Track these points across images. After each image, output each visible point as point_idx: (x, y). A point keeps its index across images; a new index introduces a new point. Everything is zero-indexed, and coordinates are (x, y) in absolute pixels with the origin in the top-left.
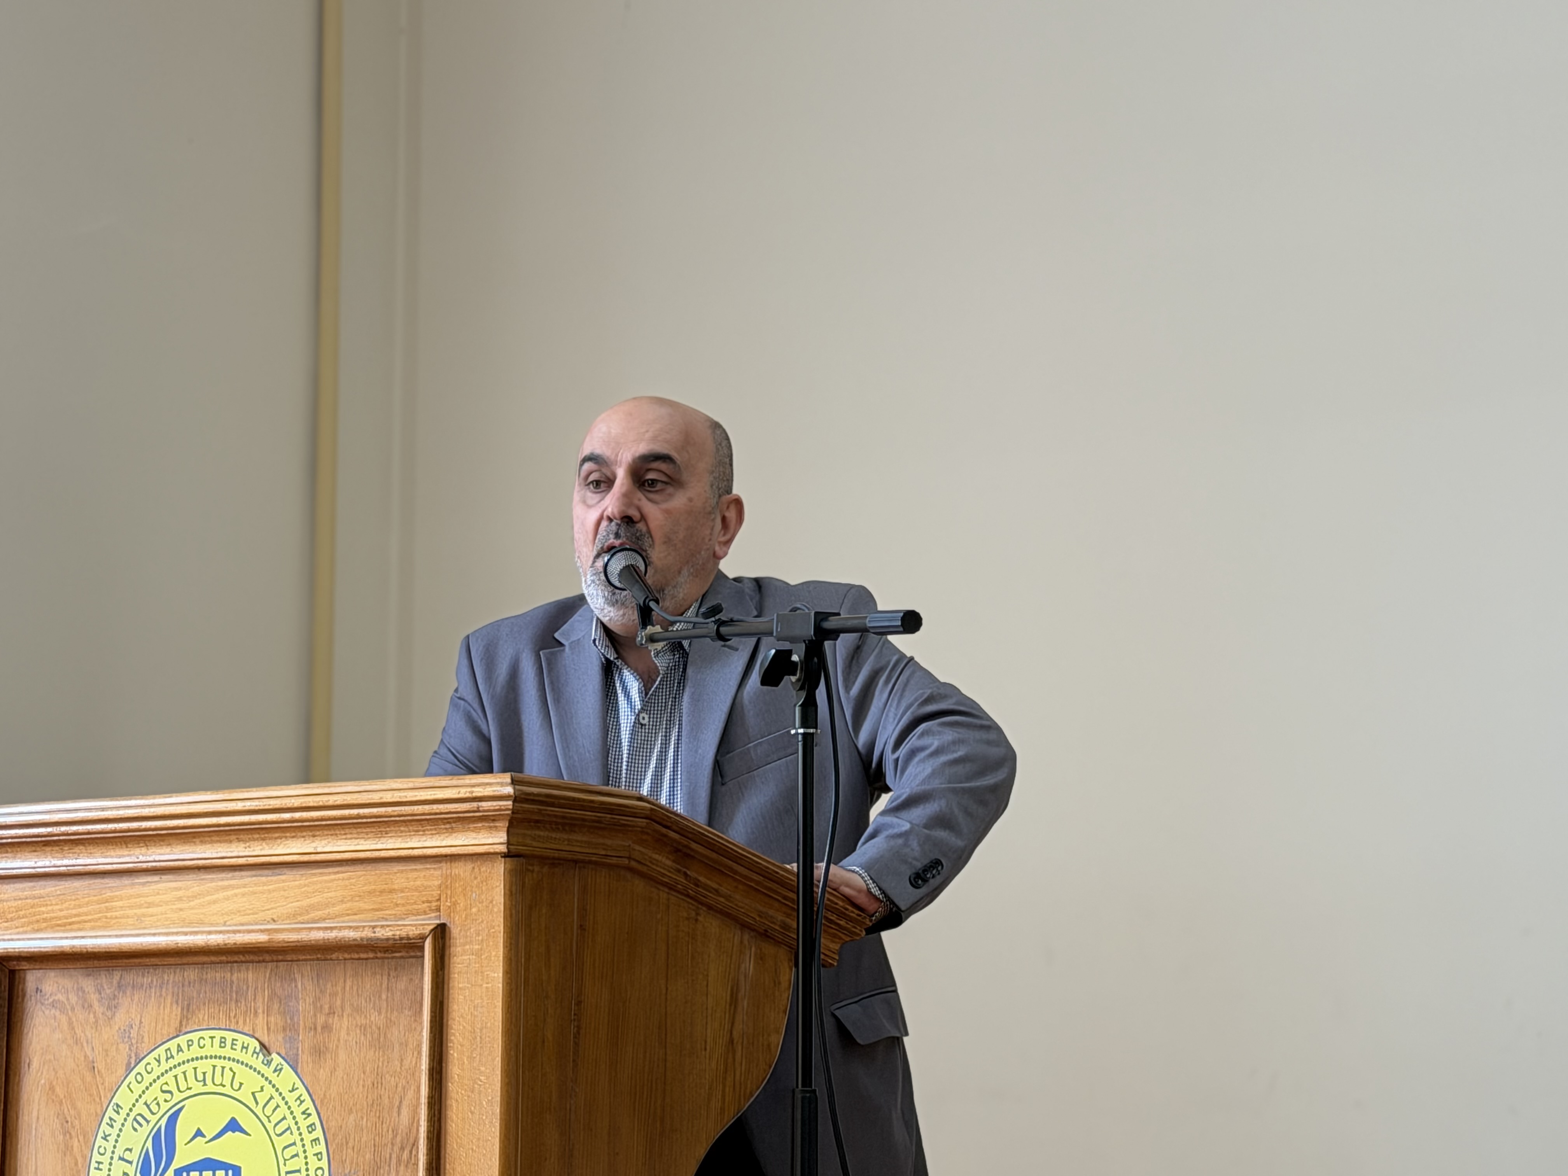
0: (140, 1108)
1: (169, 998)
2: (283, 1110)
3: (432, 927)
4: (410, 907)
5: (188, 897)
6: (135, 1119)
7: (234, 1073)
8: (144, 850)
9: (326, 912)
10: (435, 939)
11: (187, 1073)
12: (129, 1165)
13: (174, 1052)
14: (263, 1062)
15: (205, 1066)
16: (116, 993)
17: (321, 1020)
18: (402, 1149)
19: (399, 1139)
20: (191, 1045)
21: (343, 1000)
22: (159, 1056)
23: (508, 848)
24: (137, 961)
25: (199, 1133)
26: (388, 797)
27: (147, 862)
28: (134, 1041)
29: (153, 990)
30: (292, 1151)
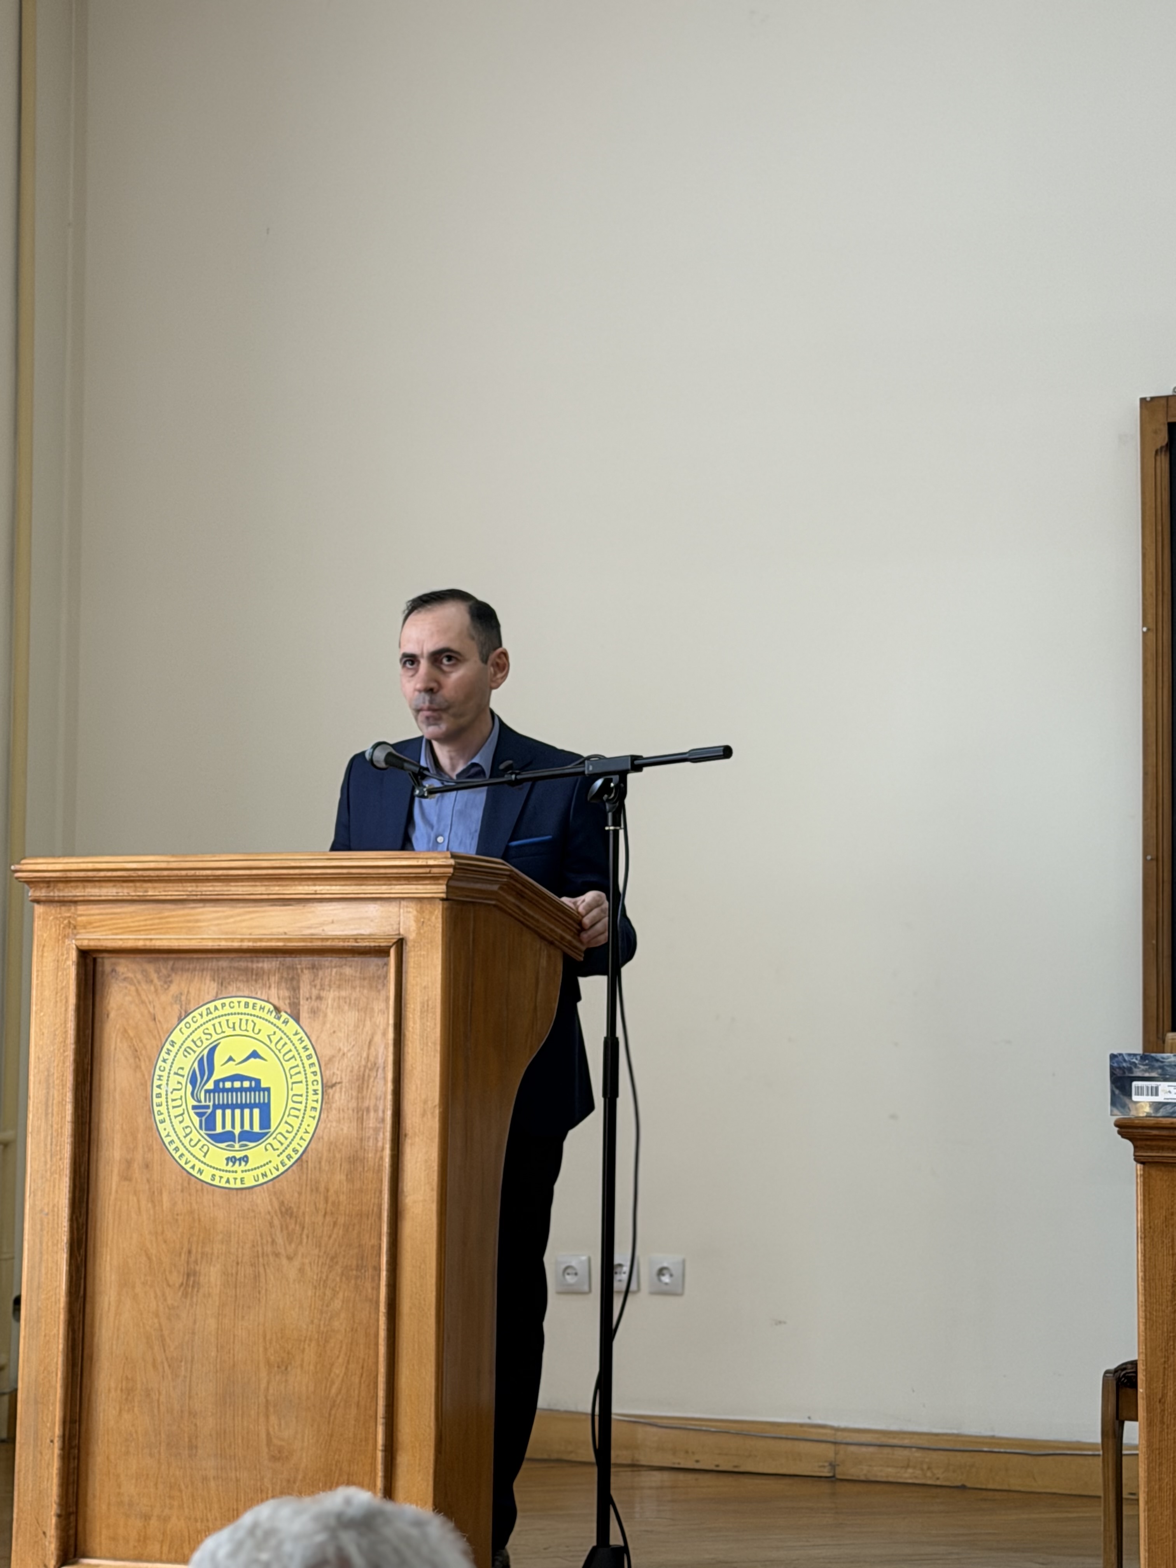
0: (189, 1043)
1: (209, 977)
2: (289, 1046)
3: (395, 940)
4: (379, 928)
6: (185, 1050)
7: (255, 1024)
8: (195, 888)
10: (397, 948)
11: (222, 1024)
13: (212, 1009)
14: (275, 1017)
15: (235, 1019)
16: (171, 974)
17: (315, 992)
19: (369, 1065)
20: (225, 1006)
21: (330, 981)
22: (202, 1012)
23: (447, 896)
24: (187, 955)
25: (231, 1059)
27: (197, 895)
28: (184, 1003)
29: (197, 973)
30: (296, 1070)
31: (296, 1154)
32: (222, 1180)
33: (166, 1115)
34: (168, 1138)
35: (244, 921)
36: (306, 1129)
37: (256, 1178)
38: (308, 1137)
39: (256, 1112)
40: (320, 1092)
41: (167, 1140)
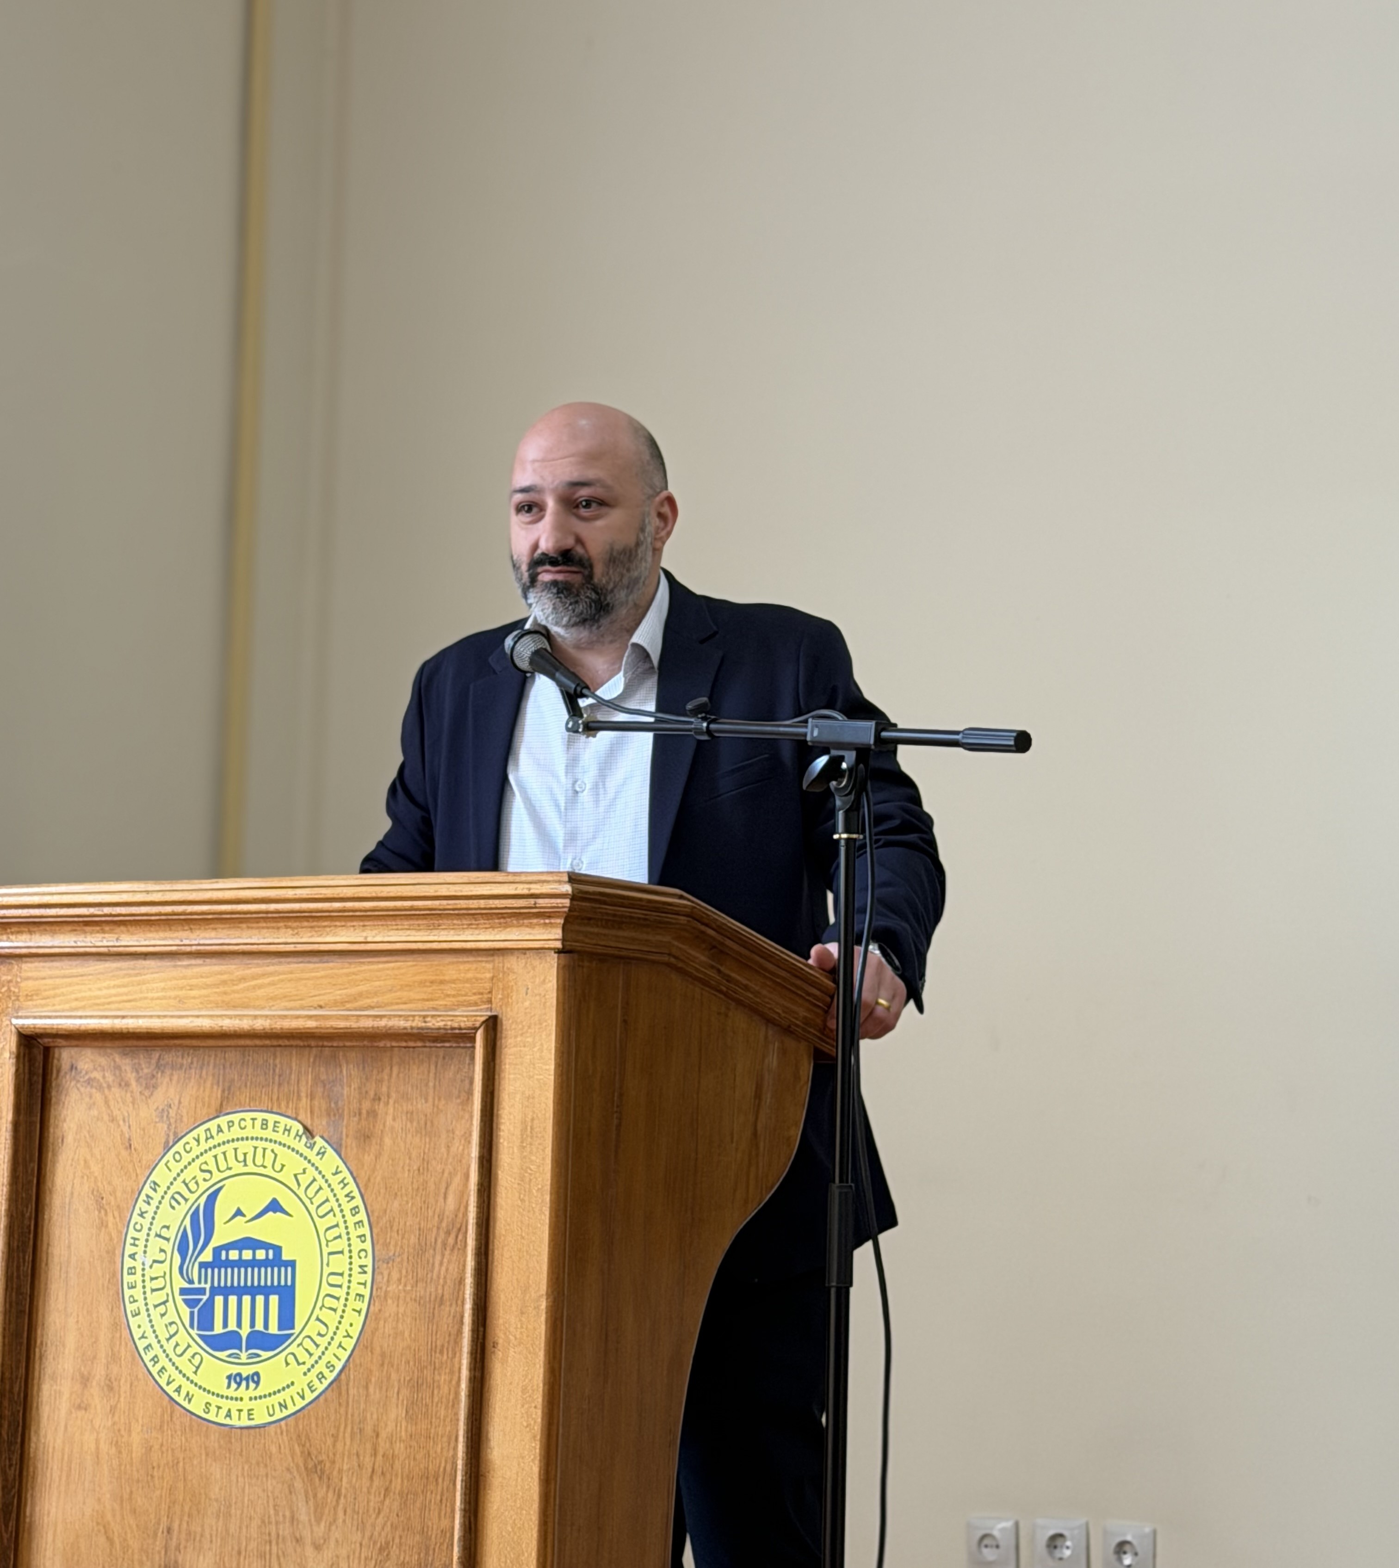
0: (178, 1186)
1: (210, 1078)
2: (326, 1193)
3: (483, 1019)
4: (461, 999)
5: (233, 980)
6: (173, 1197)
7: (276, 1155)
8: (187, 933)
9: (375, 1000)
10: (486, 1031)
11: (227, 1154)
12: (166, 1242)
13: (214, 1131)
14: (305, 1145)
15: (245, 1147)
16: (155, 1073)
17: (366, 1105)
18: (448, 1233)
19: (444, 1225)
20: (232, 1126)
21: (389, 1087)
22: (199, 1135)
23: (563, 944)
24: (177, 1042)
25: (239, 1213)
26: (444, 891)
27: (191, 945)
28: (172, 1121)
29: (193, 1071)
30: (334, 1232)
31: (331, 1371)
32: (220, 1411)
33: (141, 1303)
34: (143, 1340)
35: (260, 987)
36: (347, 1331)
37: (271, 1412)
38: (350, 1344)
39: (274, 1300)
40: (369, 1269)
41: (141, 1344)
